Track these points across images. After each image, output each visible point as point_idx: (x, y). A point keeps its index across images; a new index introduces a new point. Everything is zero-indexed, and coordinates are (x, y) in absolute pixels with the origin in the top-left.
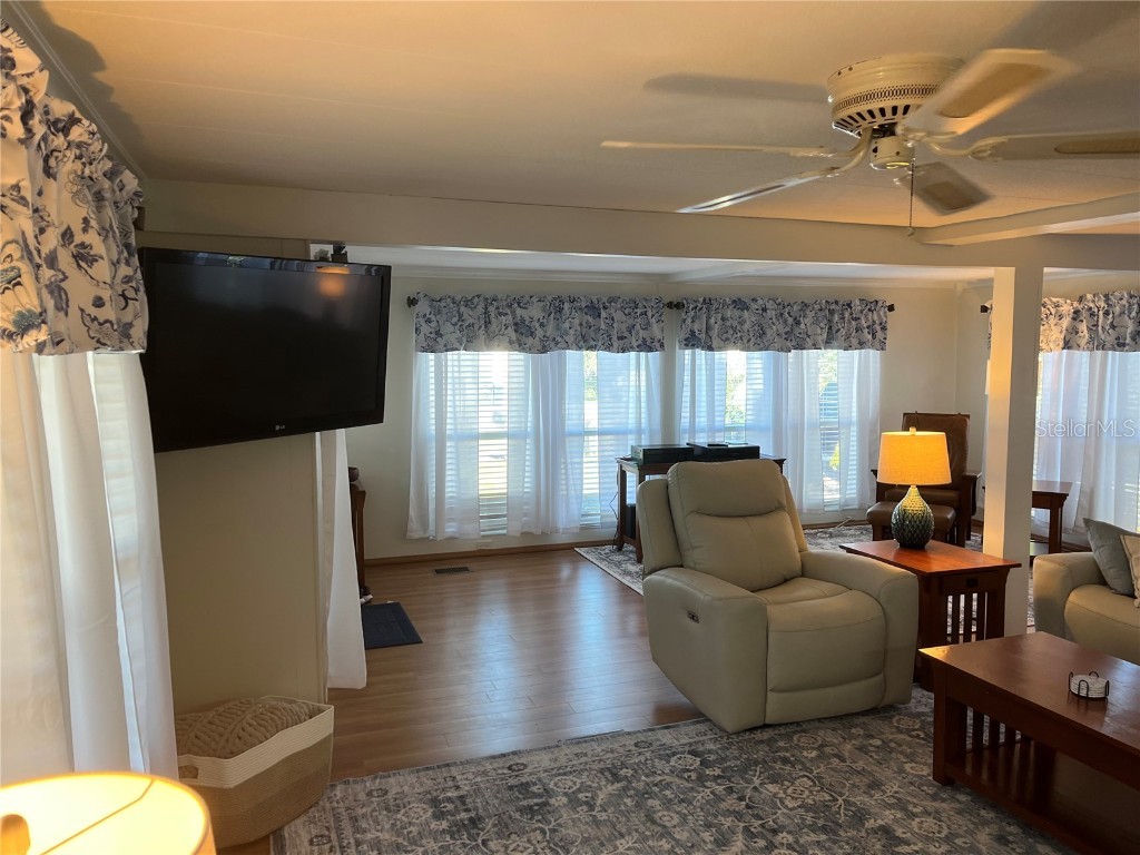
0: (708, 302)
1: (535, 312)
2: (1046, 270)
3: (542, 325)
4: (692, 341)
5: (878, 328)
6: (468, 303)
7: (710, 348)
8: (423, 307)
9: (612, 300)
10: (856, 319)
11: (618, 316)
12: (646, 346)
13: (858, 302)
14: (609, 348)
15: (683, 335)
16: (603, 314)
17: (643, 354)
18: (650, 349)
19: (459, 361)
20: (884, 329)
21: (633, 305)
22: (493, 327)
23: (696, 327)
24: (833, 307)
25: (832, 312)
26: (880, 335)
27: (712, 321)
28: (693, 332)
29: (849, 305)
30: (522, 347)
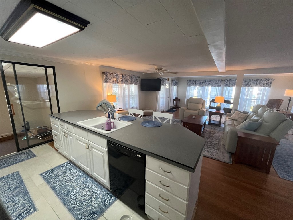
0: (230, 80)
1: (202, 82)
2: (244, 75)
3: (203, 83)
4: (226, 85)
5: (269, 83)
6: (194, 81)
7: (230, 86)
8: (188, 82)
9: (214, 80)
10: (264, 82)
11: (214, 82)
12: (218, 86)
13: (264, 79)
14: (212, 86)
15: (225, 85)
16: (212, 82)
17: (218, 87)
18: (219, 86)
19: (192, 87)
20: (271, 84)
21: (216, 81)
22: (196, 84)
23: (227, 84)
24: (257, 80)
25: (257, 81)
26: (270, 85)
27: (230, 83)
28: (226, 84)
29: (262, 80)
30: (200, 86)
